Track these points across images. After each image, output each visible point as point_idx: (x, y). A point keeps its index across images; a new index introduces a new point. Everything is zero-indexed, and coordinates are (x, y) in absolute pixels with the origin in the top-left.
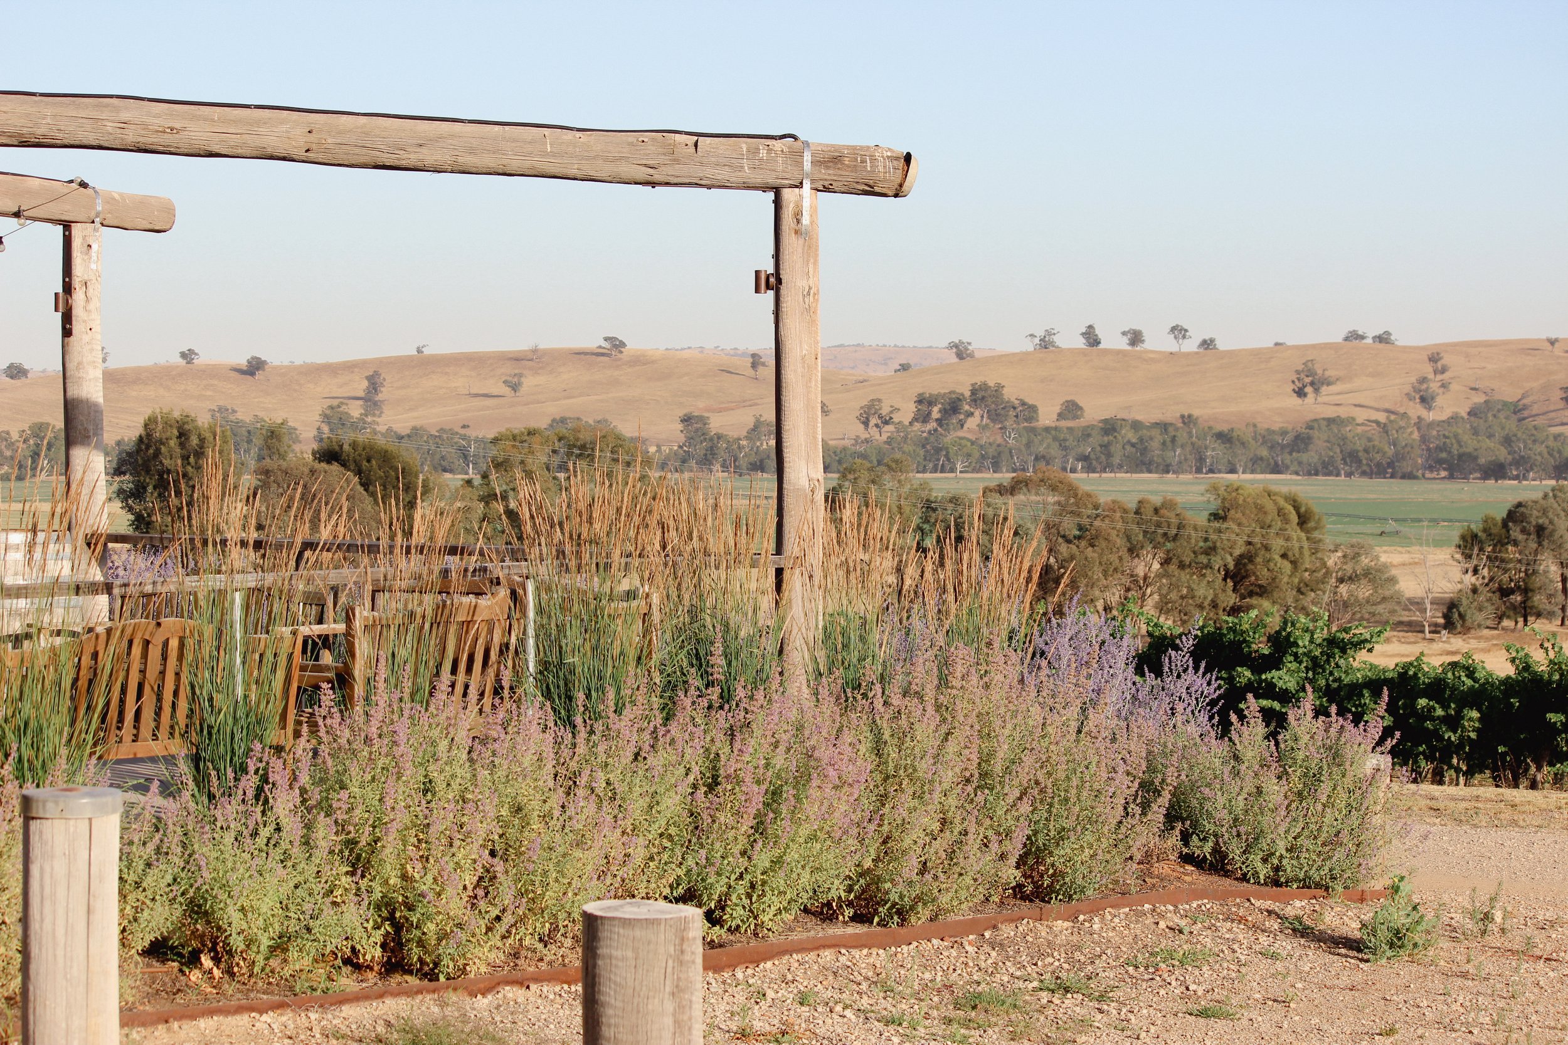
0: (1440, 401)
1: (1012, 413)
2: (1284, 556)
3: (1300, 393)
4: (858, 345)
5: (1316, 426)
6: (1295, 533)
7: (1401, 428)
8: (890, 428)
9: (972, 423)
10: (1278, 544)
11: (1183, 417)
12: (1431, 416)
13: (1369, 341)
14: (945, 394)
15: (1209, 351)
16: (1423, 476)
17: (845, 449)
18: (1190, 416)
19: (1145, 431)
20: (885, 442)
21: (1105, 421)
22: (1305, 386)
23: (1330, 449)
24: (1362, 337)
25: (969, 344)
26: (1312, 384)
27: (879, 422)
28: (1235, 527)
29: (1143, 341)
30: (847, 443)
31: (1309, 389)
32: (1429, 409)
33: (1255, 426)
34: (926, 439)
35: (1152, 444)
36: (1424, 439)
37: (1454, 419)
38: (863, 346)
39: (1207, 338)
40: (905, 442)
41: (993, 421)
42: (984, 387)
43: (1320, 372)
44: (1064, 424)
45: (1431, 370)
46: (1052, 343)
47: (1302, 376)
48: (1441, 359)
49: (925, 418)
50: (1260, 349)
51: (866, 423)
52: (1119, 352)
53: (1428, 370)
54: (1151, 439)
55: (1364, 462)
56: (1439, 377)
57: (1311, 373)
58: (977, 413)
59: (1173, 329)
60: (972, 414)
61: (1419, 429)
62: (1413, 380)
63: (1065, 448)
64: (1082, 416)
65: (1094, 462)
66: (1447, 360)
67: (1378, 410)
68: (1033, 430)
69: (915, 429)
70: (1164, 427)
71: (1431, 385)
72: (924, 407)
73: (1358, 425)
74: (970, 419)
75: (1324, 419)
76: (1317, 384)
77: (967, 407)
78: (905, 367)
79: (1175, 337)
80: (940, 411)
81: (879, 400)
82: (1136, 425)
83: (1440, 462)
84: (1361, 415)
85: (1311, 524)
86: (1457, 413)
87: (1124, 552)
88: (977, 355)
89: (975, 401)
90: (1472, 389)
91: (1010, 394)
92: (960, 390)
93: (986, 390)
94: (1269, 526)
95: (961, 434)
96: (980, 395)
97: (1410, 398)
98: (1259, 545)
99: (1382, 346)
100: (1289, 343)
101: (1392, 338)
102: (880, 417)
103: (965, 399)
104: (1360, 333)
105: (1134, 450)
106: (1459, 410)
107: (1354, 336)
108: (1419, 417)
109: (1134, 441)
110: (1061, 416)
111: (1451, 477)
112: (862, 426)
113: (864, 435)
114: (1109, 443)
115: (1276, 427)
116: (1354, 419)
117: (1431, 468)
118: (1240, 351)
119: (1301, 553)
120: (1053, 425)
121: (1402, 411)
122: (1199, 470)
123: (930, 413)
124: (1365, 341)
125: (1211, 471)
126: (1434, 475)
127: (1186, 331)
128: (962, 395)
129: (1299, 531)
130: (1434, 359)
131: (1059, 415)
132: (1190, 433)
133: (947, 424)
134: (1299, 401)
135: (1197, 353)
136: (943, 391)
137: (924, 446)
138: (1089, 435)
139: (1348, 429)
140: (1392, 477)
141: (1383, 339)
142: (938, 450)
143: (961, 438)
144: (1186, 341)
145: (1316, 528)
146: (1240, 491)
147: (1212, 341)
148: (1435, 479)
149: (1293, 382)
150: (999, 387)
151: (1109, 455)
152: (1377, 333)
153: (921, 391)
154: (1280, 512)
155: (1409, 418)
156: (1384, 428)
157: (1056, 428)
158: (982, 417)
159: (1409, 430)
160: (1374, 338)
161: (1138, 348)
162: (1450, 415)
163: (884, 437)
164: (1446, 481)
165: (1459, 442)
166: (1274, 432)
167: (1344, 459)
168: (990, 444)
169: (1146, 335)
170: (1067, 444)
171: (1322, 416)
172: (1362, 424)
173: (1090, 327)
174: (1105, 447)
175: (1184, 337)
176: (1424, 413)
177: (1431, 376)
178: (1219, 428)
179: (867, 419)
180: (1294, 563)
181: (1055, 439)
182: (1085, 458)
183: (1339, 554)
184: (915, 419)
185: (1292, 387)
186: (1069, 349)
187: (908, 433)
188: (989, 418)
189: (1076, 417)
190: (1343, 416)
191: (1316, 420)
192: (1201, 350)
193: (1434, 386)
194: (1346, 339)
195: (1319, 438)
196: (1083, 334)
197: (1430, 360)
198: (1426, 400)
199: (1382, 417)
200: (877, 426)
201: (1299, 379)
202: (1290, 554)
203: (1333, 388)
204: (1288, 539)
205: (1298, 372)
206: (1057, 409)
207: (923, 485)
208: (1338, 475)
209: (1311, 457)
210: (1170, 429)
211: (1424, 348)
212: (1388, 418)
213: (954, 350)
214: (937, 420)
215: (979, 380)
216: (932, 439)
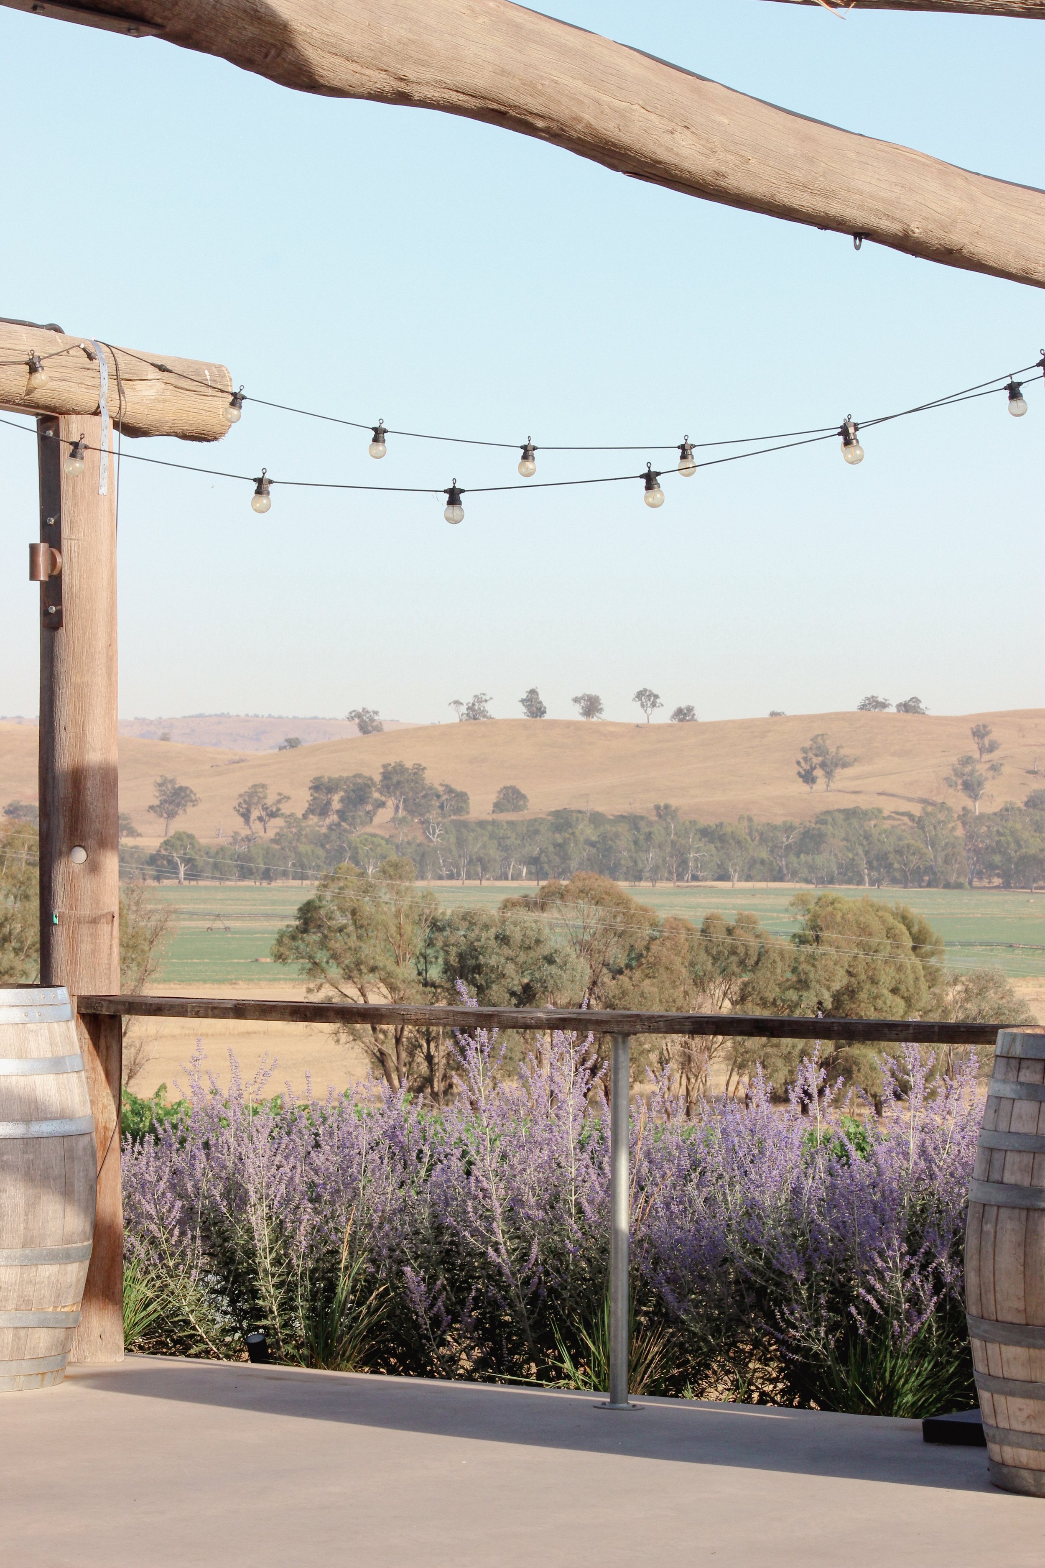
0: (988, 788)
1: (436, 803)
2: (894, 991)
3: (808, 778)
4: (222, 715)
5: (830, 820)
6: (910, 961)
7: (939, 822)
8: (278, 822)
9: (384, 815)
10: (887, 977)
11: (657, 808)
12: (979, 808)
13: (893, 710)
14: (348, 778)
15: (685, 723)
16: (970, 883)
17: (222, 849)
18: (667, 807)
19: (608, 827)
20: (273, 841)
21: (556, 814)
22: (813, 769)
23: (849, 850)
24: (884, 705)
25: (376, 713)
26: (823, 765)
27: (264, 814)
28: (832, 951)
29: (600, 710)
30: (223, 841)
31: (818, 773)
32: (975, 797)
33: (750, 819)
34: (325, 835)
35: (619, 843)
36: (970, 837)
37: (1007, 811)
38: (229, 716)
39: (683, 706)
40: (298, 840)
41: (411, 812)
42: (400, 769)
43: (832, 750)
44: (504, 817)
45: (975, 747)
46: (483, 713)
47: (810, 755)
48: (988, 733)
49: (323, 810)
50: (752, 720)
51: (246, 816)
52: (569, 724)
53: (972, 747)
54: (617, 835)
55: (896, 865)
56: (986, 757)
57: (821, 751)
58: (391, 803)
59: (640, 695)
60: (382, 804)
61: (964, 824)
62: (954, 760)
63: (506, 849)
64: (525, 807)
65: (546, 867)
66: (996, 734)
67: (910, 800)
68: (464, 824)
69: (310, 823)
70: (633, 821)
71: (978, 767)
72: (323, 797)
73: (884, 818)
74: (381, 811)
75: (839, 811)
76: (831, 765)
77: (376, 795)
78: (293, 743)
79: (642, 705)
80: (342, 800)
81: (263, 786)
82: (596, 819)
83: (992, 867)
84: (888, 806)
85: (927, 948)
86: (1011, 803)
87: (689, 985)
88: (386, 728)
89: (388, 787)
90: (1029, 772)
91: (433, 777)
92: (367, 773)
93: (402, 773)
94: (876, 951)
95: (369, 829)
96: (395, 779)
97: (951, 784)
98: (863, 977)
99: (909, 716)
100: (789, 713)
101: (922, 706)
102: (265, 809)
103: (374, 784)
104: (880, 699)
105: (594, 850)
106: (1014, 800)
107: (874, 704)
108: (964, 809)
109: (594, 839)
110: (498, 807)
111: (1007, 886)
112: (242, 820)
113: (245, 832)
114: (566, 842)
115: (778, 821)
116: (880, 811)
117: (980, 875)
118: (726, 723)
119: (917, 987)
120: (490, 818)
121: (939, 799)
122: (680, 877)
123: (329, 803)
124: (886, 710)
125: (695, 878)
126: (985, 883)
127: (656, 697)
128: (371, 779)
129: (913, 958)
130: (979, 732)
131: (496, 805)
132: (667, 828)
133: (353, 818)
134: (806, 788)
135: (670, 726)
136: (345, 774)
137: (323, 846)
138: (537, 832)
139: (873, 823)
140: (929, 885)
141: (910, 707)
142: (341, 851)
143: (374, 835)
144: (655, 710)
145: (933, 954)
146: (837, 905)
147: (690, 709)
148: (985, 887)
149: (798, 763)
150: (419, 769)
151: (565, 858)
152: (903, 699)
153: (316, 774)
154: (890, 933)
155: (949, 810)
156: (920, 823)
157: (493, 823)
158: (397, 808)
159: (950, 825)
160: (899, 706)
161: (595, 719)
162: (1002, 806)
163: (271, 834)
164: (1004, 891)
165: (1017, 842)
166: (775, 828)
167: (869, 863)
168: (409, 843)
169: (605, 703)
170: (508, 842)
171: (836, 807)
172: (889, 818)
173: (533, 692)
174: (560, 847)
175: (654, 705)
176: (968, 803)
177: (976, 755)
178: (705, 821)
179: (248, 811)
180: (908, 1000)
181: (492, 836)
182: (534, 861)
183: (959, 988)
184: (310, 811)
185: (797, 768)
186: (505, 720)
187: (301, 829)
188: (405, 809)
189: (517, 809)
190: (864, 806)
191: (828, 812)
192: (675, 722)
193: (981, 768)
194: (863, 707)
195: (834, 836)
196: (523, 701)
197: (974, 734)
198: (971, 787)
199: (916, 810)
200: (260, 819)
201: (805, 759)
202: (903, 988)
203: (848, 771)
204: (900, 969)
205: (805, 751)
206: (493, 798)
207: (427, 896)
208: (860, 882)
209: (824, 860)
210: (642, 824)
211: (964, 719)
212: (923, 809)
213: (357, 720)
214: (338, 811)
215: (392, 760)
216: (334, 836)
